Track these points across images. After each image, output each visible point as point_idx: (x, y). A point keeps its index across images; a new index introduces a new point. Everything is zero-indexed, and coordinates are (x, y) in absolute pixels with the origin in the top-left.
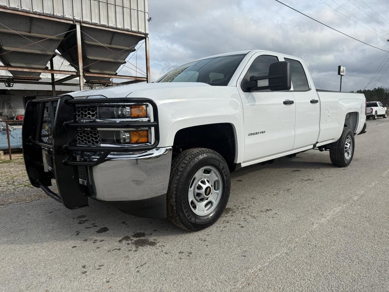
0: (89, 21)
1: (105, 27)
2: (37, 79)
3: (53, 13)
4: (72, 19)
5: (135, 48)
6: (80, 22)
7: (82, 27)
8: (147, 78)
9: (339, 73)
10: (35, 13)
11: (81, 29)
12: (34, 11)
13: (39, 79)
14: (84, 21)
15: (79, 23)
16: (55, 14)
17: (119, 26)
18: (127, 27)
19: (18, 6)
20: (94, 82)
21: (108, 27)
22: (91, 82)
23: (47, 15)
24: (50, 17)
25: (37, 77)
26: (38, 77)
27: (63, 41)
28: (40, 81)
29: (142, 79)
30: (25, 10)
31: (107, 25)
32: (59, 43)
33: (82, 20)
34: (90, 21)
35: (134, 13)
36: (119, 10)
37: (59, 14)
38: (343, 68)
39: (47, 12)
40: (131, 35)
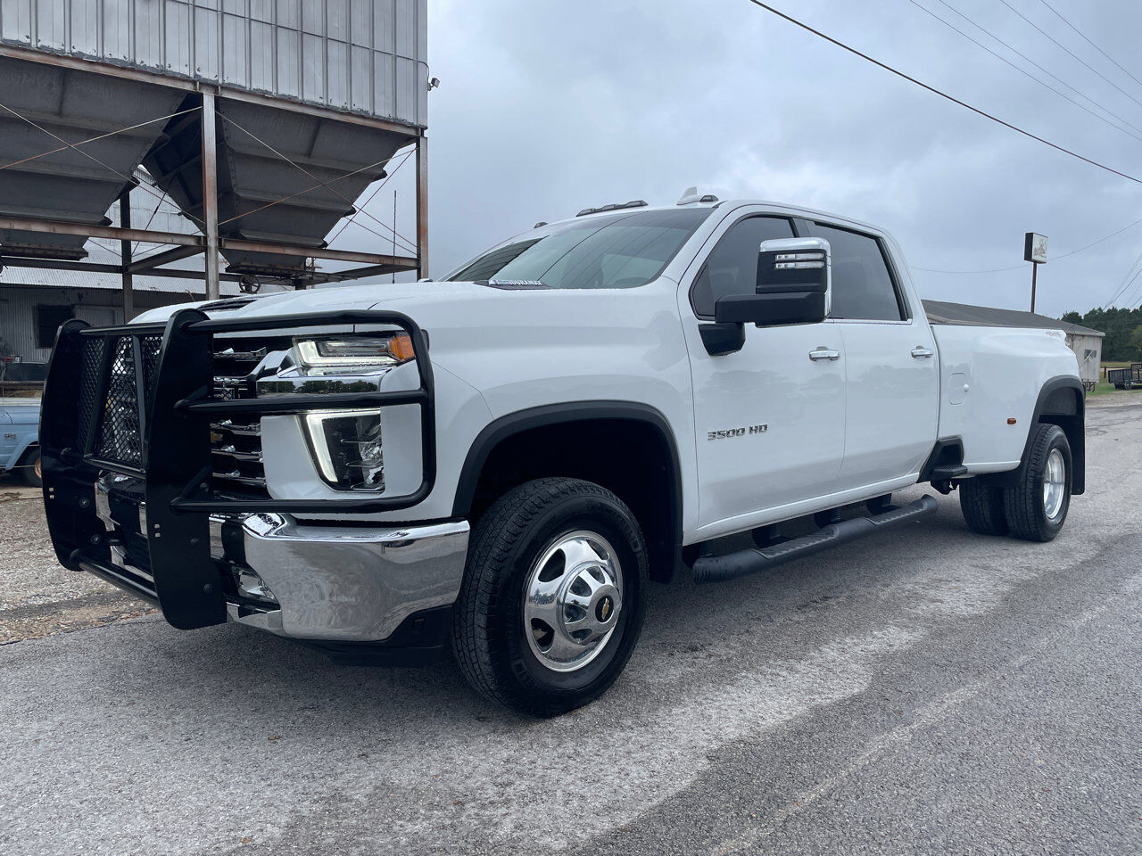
0: (244, 85)
1: (293, 103)
2: (74, 255)
3: (132, 58)
4: (192, 76)
5: (384, 169)
6: (214, 87)
7: (219, 102)
8: (418, 260)
9: (1028, 256)
10: (78, 58)
11: (217, 108)
12: (74, 51)
13: (81, 255)
14: (229, 84)
15: (212, 90)
16: (138, 62)
17: (337, 103)
18: (361, 103)
19: (27, 37)
20: (254, 269)
21: (302, 104)
22: (245, 268)
23: (113, 63)
24: (123, 69)
25: (75, 249)
26: (79, 250)
27: (159, 142)
28: (82, 261)
29: (403, 263)
30: (48, 48)
31: (300, 98)
32: (149, 147)
33: (220, 82)
34: (248, 86)
35: (384, 64)
36: (337, 52)
37: (152, 63)
38: (1042, 240)
39: (114, 56)
40: (372, 128)
